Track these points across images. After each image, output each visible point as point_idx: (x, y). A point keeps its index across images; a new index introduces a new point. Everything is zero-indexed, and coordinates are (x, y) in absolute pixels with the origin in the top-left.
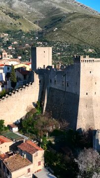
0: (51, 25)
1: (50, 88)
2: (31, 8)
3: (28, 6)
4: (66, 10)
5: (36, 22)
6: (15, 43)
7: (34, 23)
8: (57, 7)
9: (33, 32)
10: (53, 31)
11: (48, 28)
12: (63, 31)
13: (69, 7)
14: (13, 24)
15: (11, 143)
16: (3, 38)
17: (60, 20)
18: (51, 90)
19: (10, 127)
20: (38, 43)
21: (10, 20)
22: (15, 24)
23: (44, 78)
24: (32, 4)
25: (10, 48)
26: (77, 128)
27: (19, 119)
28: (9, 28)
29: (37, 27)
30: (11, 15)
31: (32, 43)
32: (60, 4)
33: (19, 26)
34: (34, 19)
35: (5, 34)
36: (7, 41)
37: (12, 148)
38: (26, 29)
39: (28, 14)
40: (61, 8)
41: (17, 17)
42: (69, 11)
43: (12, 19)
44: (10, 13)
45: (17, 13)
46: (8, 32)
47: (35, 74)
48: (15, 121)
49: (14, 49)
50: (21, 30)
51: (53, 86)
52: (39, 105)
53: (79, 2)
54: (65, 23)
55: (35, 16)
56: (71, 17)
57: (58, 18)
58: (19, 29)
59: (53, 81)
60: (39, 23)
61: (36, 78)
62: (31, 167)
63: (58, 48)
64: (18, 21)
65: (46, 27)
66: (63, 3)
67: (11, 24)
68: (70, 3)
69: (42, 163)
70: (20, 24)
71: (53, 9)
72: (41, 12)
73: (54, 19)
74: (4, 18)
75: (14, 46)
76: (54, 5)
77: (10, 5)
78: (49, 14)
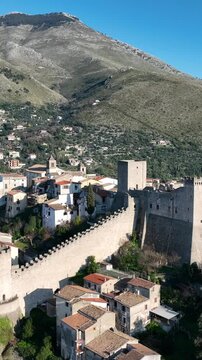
0: (85, 92)
1: (150, 215)
2: (44, 59)
3: (39, 56)
4: (112, 65)
5: (55, 85)
6: (20, 127)
7: (52, 88)
8: (95, 57)
9: (50, 106)
10: (91, 106)
11: (79, 99)
12: (110, 106)
13: (117, 57)
14: (14, 91)
15: (116, 281)
17: (103, 83)
18: (151, 217)
20: (65, 129)
21: (9, 83)
22: (17, 92)
25: (11, 138)
26: (192, 262)
27: (110, 255)
28: (5, 100)
29: (57, 97)
30: (8, 73)
31: (53, 129)
32: (98, 52)
33: (23, 93)
34: (51, 79)
36: (5, 125)
37: (117, 286)
38: (37, 101)
39: (39, 71)
40: (103, 59)
41: (19, 77)
42: (119, 66)
43: (10, 81)
44: (5, 70)
45: (18, 68)
46: (4, 106)
47: (130, 197)
49: (19, 139)
50: (28, 103)
51: (154, 212)
52: (135, 236)
53: (134, 48)
54: (113, 89)
55: (53, 74)
56: (123, 78)
57: (98, 79)
58: (24, 101)
59: (154, 206)
60: (62, 88)
61: (131, 202)
63: (102, 139)
64: (21, 85)
65: (74, 96)
66: (105, 49)
67: (9, 91)
68: (118, 49)
70: (27, 91)
71: (87, 60)
72: (63, 66)
73: (88, 81)
75: (18, 133)
76: (87, 53)
77: (5, 53)
78: (79, 71)
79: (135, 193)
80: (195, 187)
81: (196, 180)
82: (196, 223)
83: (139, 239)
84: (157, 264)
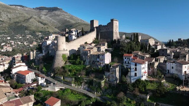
2: (53, 20)
3: (51, 19)
4: (73, 22)
5: (56, 27)
8: (68, 20)
13: (74, 20)
14: (44, 28)
16: (38, 35)
17: (71, 26)
21: (42, 26)
22: (45, 28)
24: (53, 17)
28: (41, 30)
29: (57, 30)
30: (41, 23)
32: (69, 18)
33: (47, 29)
35: (39, 33)
36: (41, 37)
38: (51, 31)
39: (51, 23)
40: (70, 20)
41: (45, 24)
42: (75, 22)
43: (42, 25)
45: (44, 22)
46: (41, 32)
50: (48, 31)
53: (79, 18)
55: (55, 24)
56: (77, 25)
57: (70, 25)
58: (47, 30)
60: (58, 28)
61: (95, 29)
64: (46, 26)
65: (62, 30)
66: (71, 18)
67: (42, 27)
68: (75, 18)
70: (48, 28)
71: (66, 21)
72: (58, 22)
73: (67, 26)
74: (38, 24)
76: (65, 18)
77: (40, 18)
78: (63, 23)
79: (96, 27)
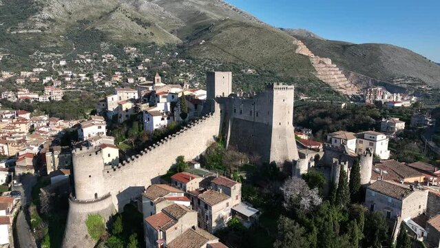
0: (196, 35)
1: (234, 119)
2: (166, 12)
3: (162, 9)
4: (214, 16)
5: (173, 30)
6: (147, 60)
7: (172, 33)
8: (202, 11)
9: (170, 45)
10: (198, 44)
11: (190, 40)
12: (212, 45)
13: (218, 11)
14: (143, 34)
15: (201, 179)
16: (129, 54)
17: (208, 29)
18: (236, 121)
19: (191, 164)
20: (180, 61)
22: (145, 35)
23: (225, 108)
24: (167, 6)
25: (140, 68)
26: (271, 161)
27: (199, 154)
28: (137, 40)
29: (175, 39)
30: (139, 21)
31: (171, 61)
32: (205, 7)
33: (150, 36)
34: (171, 26)
35: (132, 49)
36: (136, 59)
37: (201, 184)
38: (160, 42)
39: (162, 20)
40: (208, 12)
41: (147, 24)
43: (140, 27)
44: (137, 19)
45: (146, 18)
46: (135, 45)
47: (216, 103)
48: (194, 157)
49: (146, 68)
50: (153, 43)
51: (238, 116)
52: (221, 138)
53: (230, 5)
54: (215, 33)
55: (172, 23)
56: (222, 25)
57: (204, 26)
58: (150, 41)
59: (238, 111)
60: (179, 33)
61: (217, 107)
62: (229, 201)
63: (207, 68)
64: (148, 30)
65: (187, 38)
66: (209, 5)
67: (140, 34)
68: (219, 5)
69: (240, 197)
70: (152, 34)
71: (197, 13)
72: (179, 17)
73: (198, 27)
74: (129, 25)
75: (146, 65)
76: (197, 8)
77: (137, 7)
78: (191, 20)
79: (221, 100)
80: (275, 92)
81: (275, 86)
82: (275, 125)
83: (224, 140)
84: (240, 163)
